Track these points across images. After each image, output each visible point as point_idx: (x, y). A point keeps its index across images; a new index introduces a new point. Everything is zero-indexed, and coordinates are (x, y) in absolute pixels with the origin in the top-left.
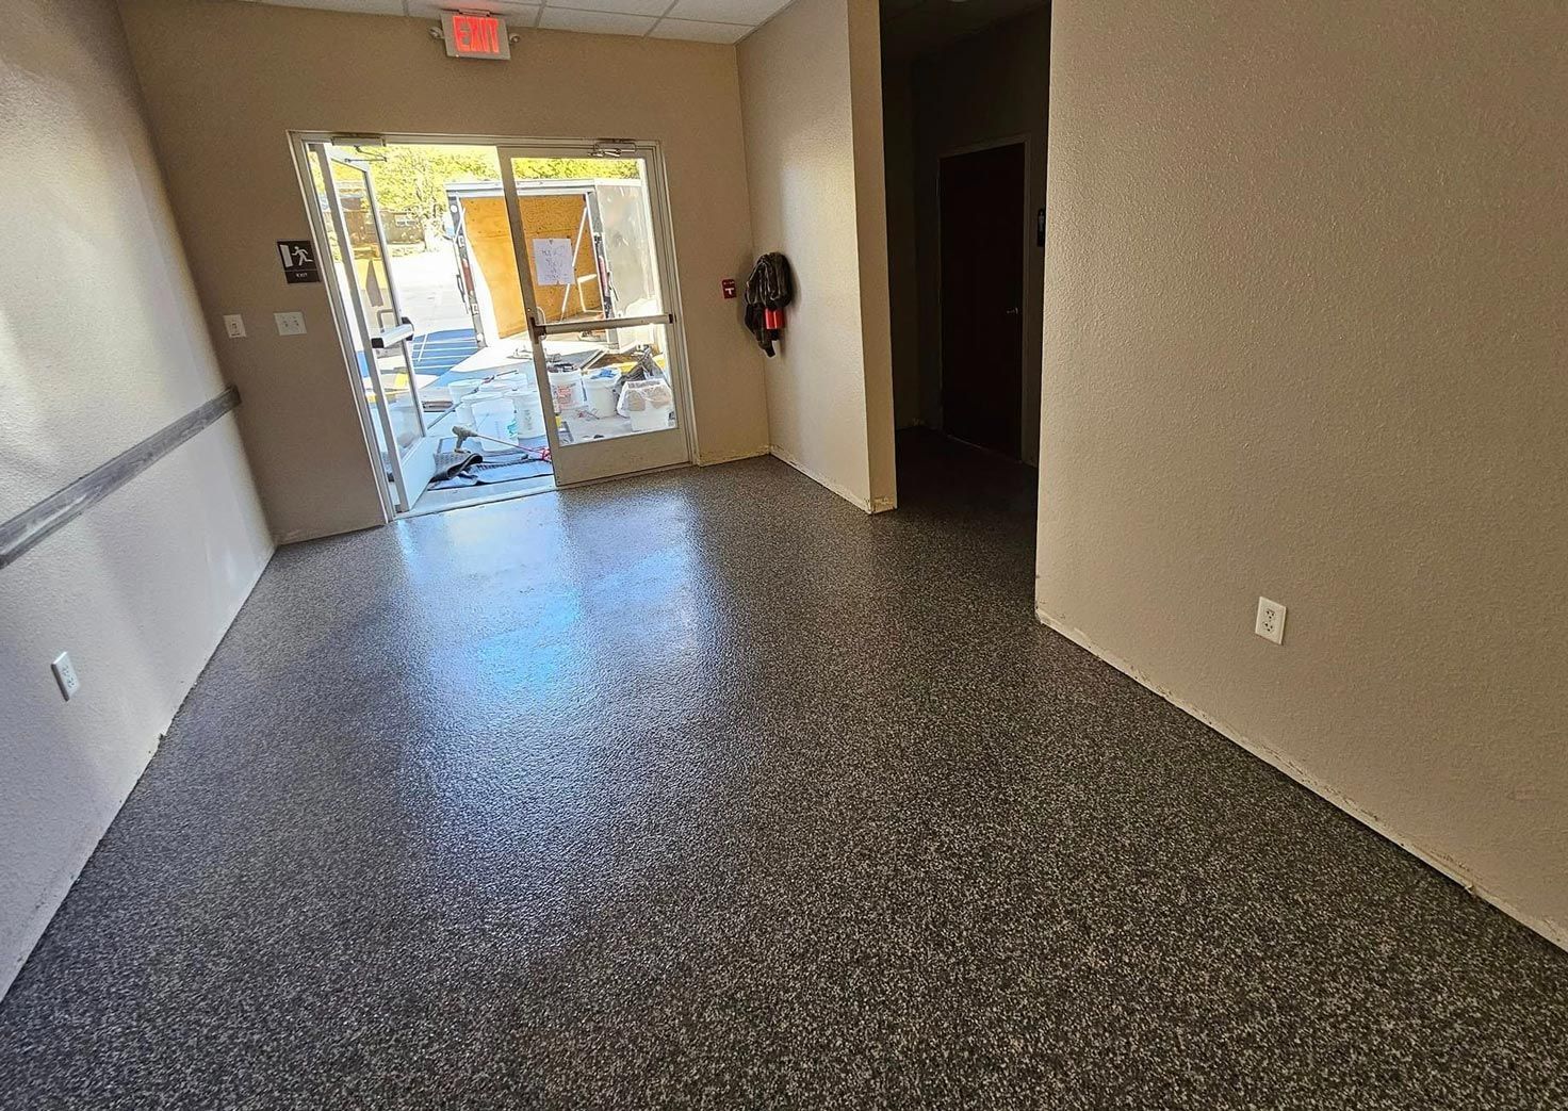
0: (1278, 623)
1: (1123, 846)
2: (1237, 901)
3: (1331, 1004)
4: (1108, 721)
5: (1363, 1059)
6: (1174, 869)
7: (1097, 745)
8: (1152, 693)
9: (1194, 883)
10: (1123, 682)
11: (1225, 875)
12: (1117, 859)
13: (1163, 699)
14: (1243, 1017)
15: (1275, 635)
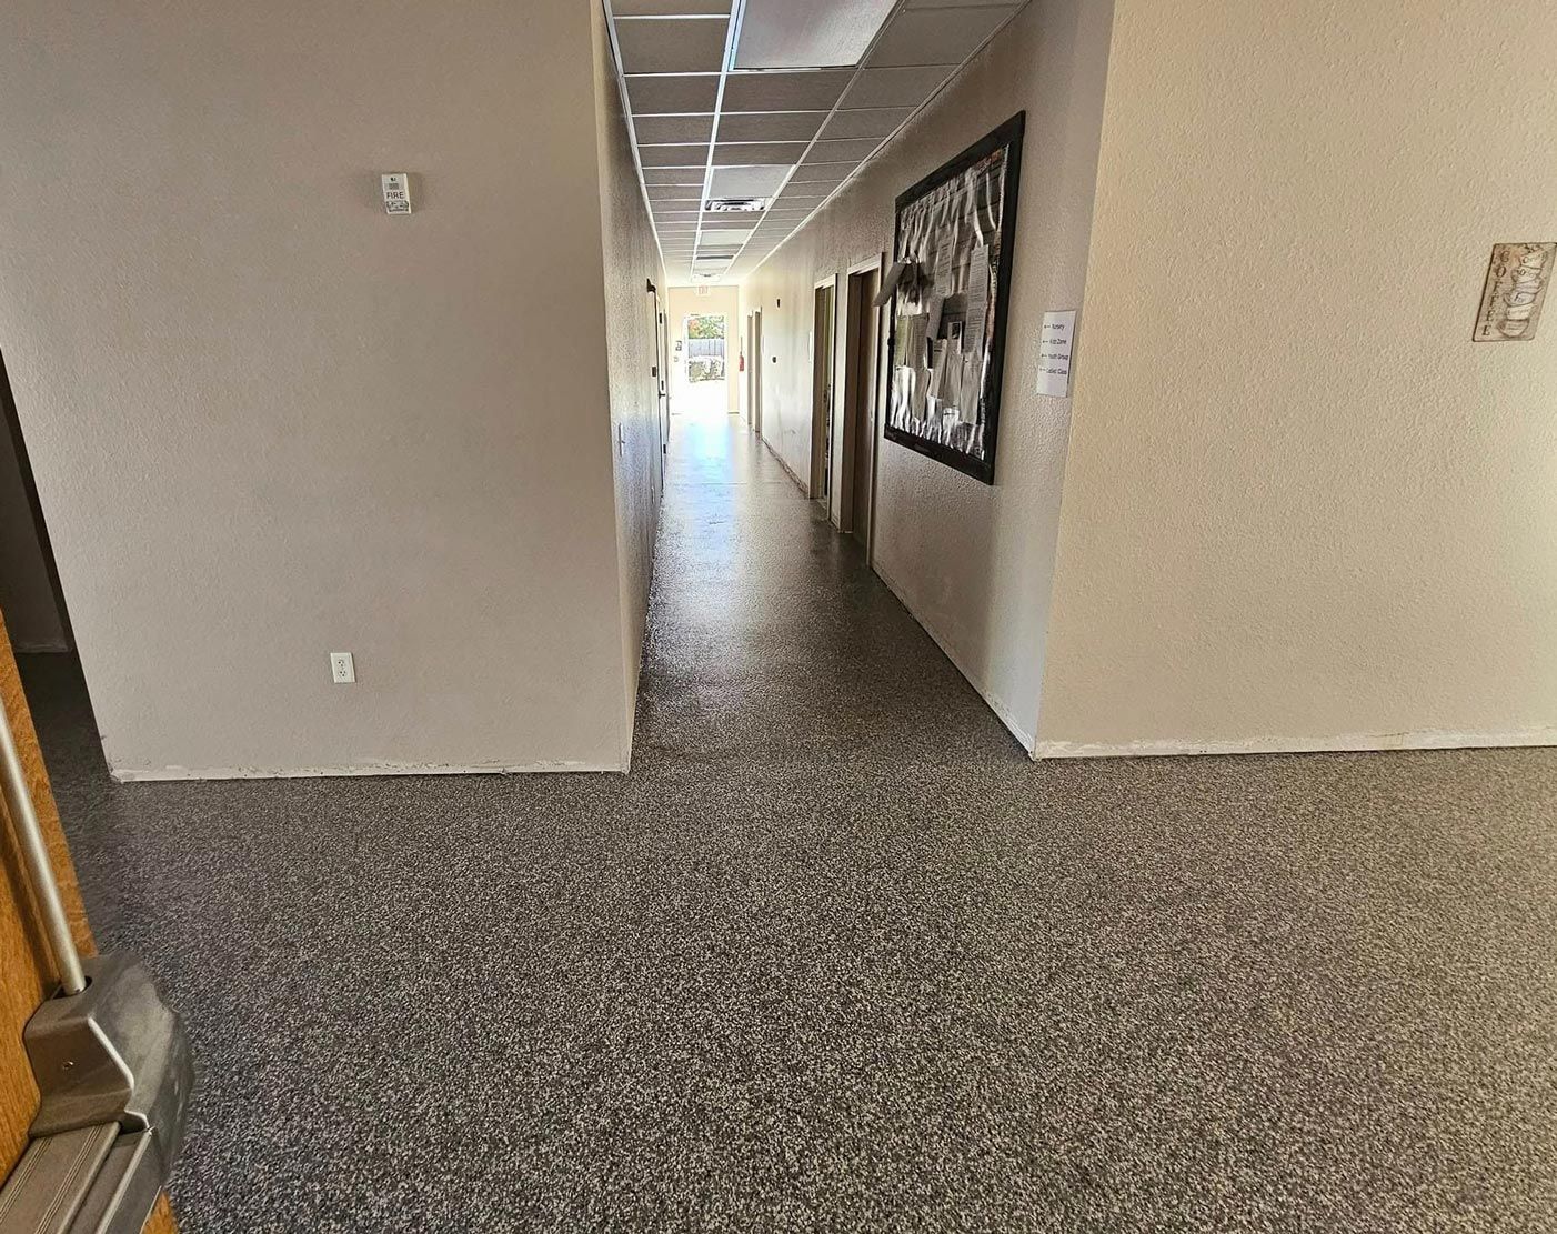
0: (349, 667)
1: (293, 883)
2: (387, 859)
3: (457, 869)
4: (236, 817)
5: (482, 879)
6: (337, 870)
7: (235, 838)
8: (265, 780)
9: (354, 870)
10: (235, 786)
11: (373, 851)
12: (292, 893)
13: (276, 779)
14: (416, 909)
15: (350, 677)
